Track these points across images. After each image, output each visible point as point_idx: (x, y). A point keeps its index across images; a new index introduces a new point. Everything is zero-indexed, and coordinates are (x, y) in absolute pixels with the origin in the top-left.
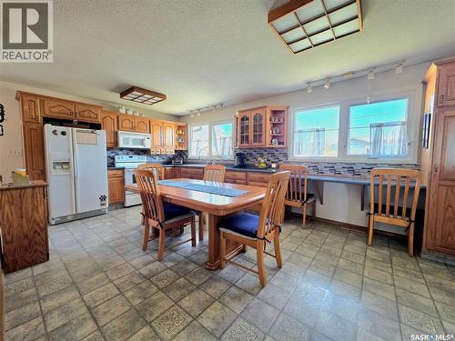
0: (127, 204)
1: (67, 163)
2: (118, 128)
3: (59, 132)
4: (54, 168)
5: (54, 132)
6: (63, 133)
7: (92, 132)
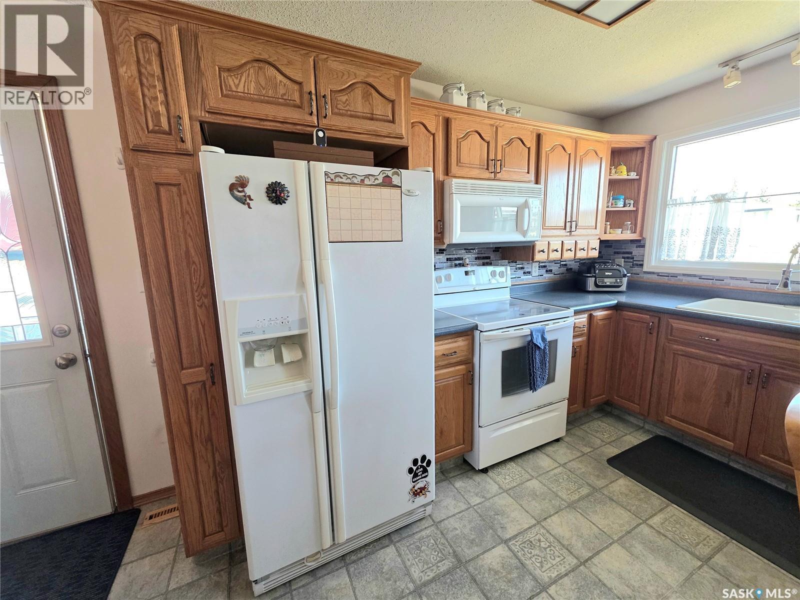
0: (483, 458)
1: (298, 341)
2: (447, 172)
3: (256, 190)
4: (249, 362)
5: (238, 187)
6: (276, 193)
7: (387, 183)
